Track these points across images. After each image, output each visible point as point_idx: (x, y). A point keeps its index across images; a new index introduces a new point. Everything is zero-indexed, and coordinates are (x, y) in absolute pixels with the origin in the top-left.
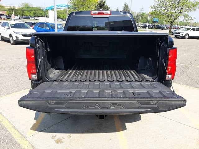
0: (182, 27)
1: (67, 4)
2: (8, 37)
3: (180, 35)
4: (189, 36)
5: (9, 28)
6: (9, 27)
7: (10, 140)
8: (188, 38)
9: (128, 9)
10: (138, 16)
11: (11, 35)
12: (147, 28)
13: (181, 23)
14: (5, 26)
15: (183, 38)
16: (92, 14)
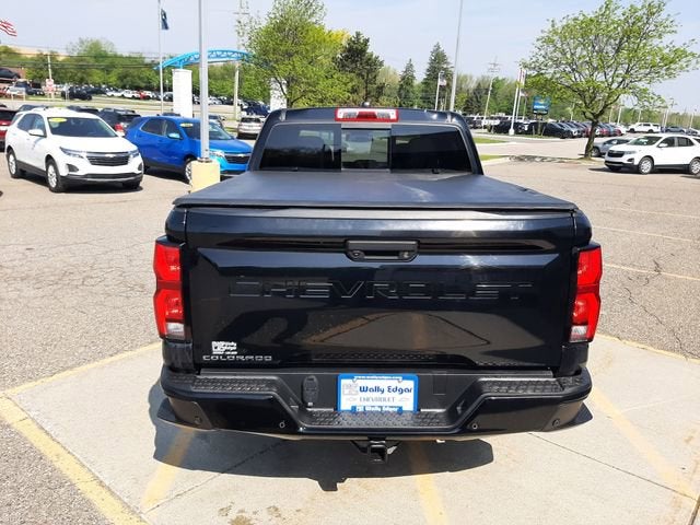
0: (632, 131)
1: (236, 50)
2: (41, 165)
3: (624, 160)
4: (656, 163)
5: (45, 136)
6: (45, 132)
7: (91, 519)
8: (651, 172)
9: (445, 66)
10: (478, 89)
11: (49, 160)
12: (512, 131)
13: (629, 116)
14: (31, 128)
15: (634, 169)
16: (339, 120)
